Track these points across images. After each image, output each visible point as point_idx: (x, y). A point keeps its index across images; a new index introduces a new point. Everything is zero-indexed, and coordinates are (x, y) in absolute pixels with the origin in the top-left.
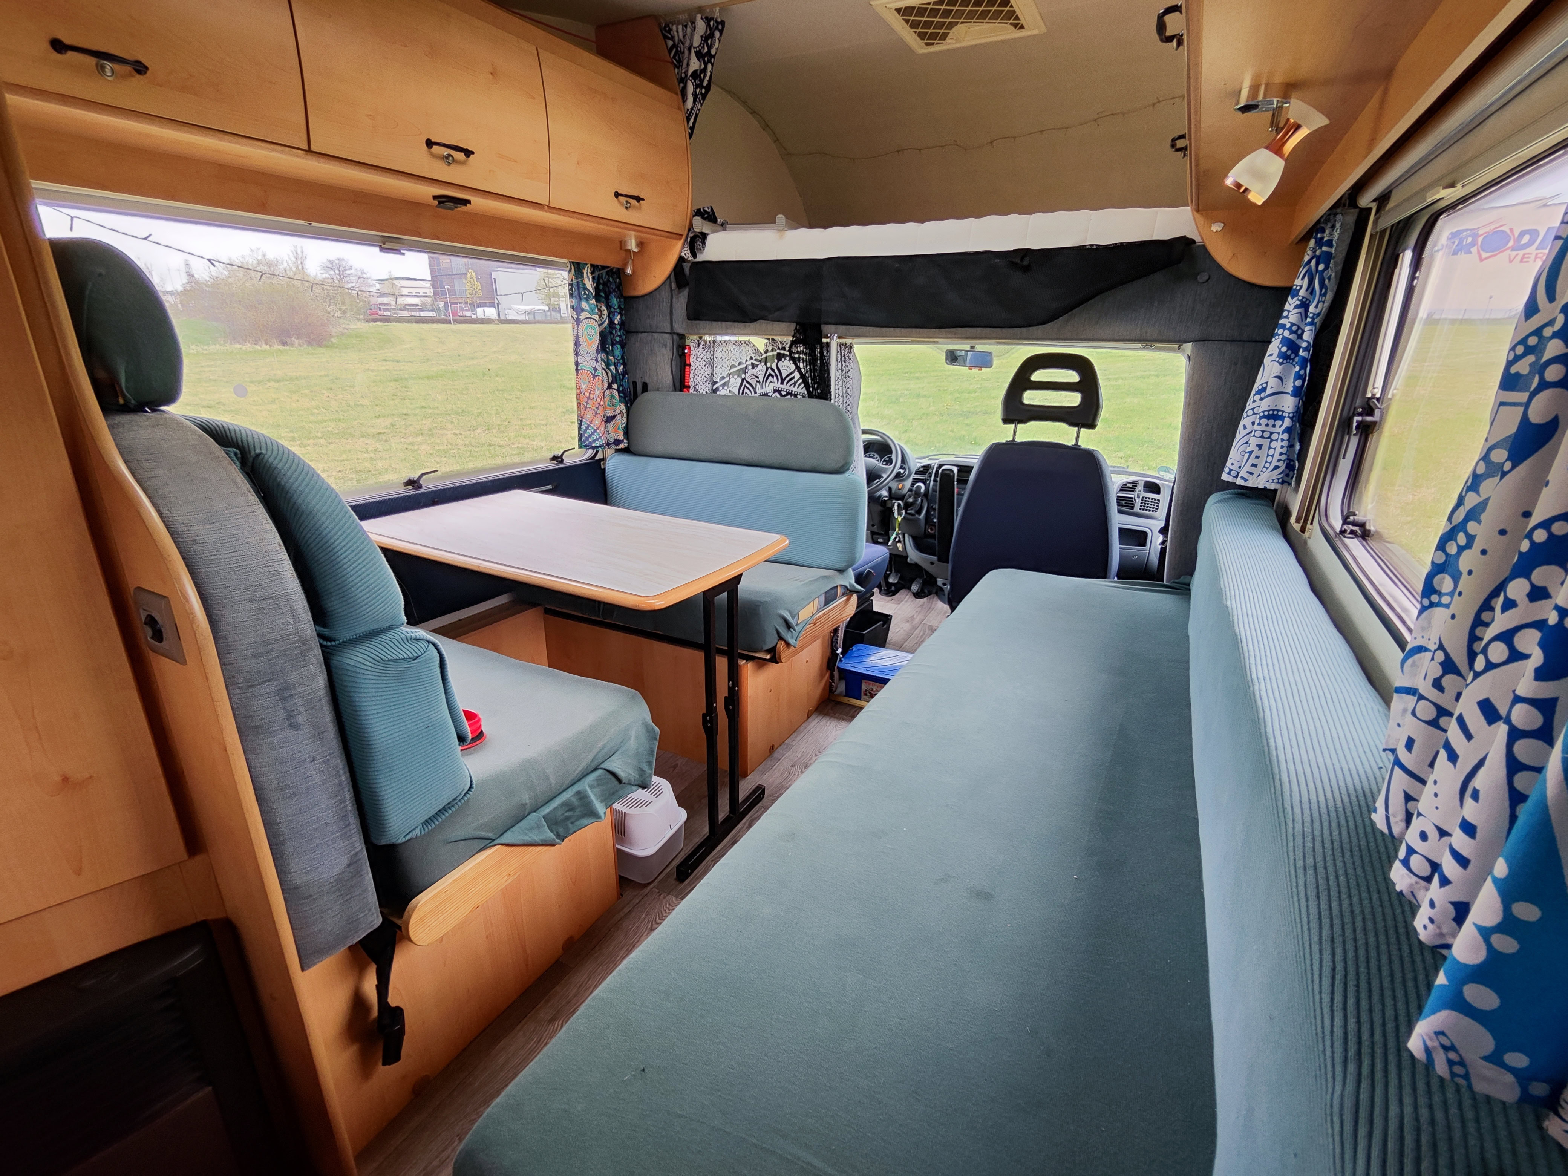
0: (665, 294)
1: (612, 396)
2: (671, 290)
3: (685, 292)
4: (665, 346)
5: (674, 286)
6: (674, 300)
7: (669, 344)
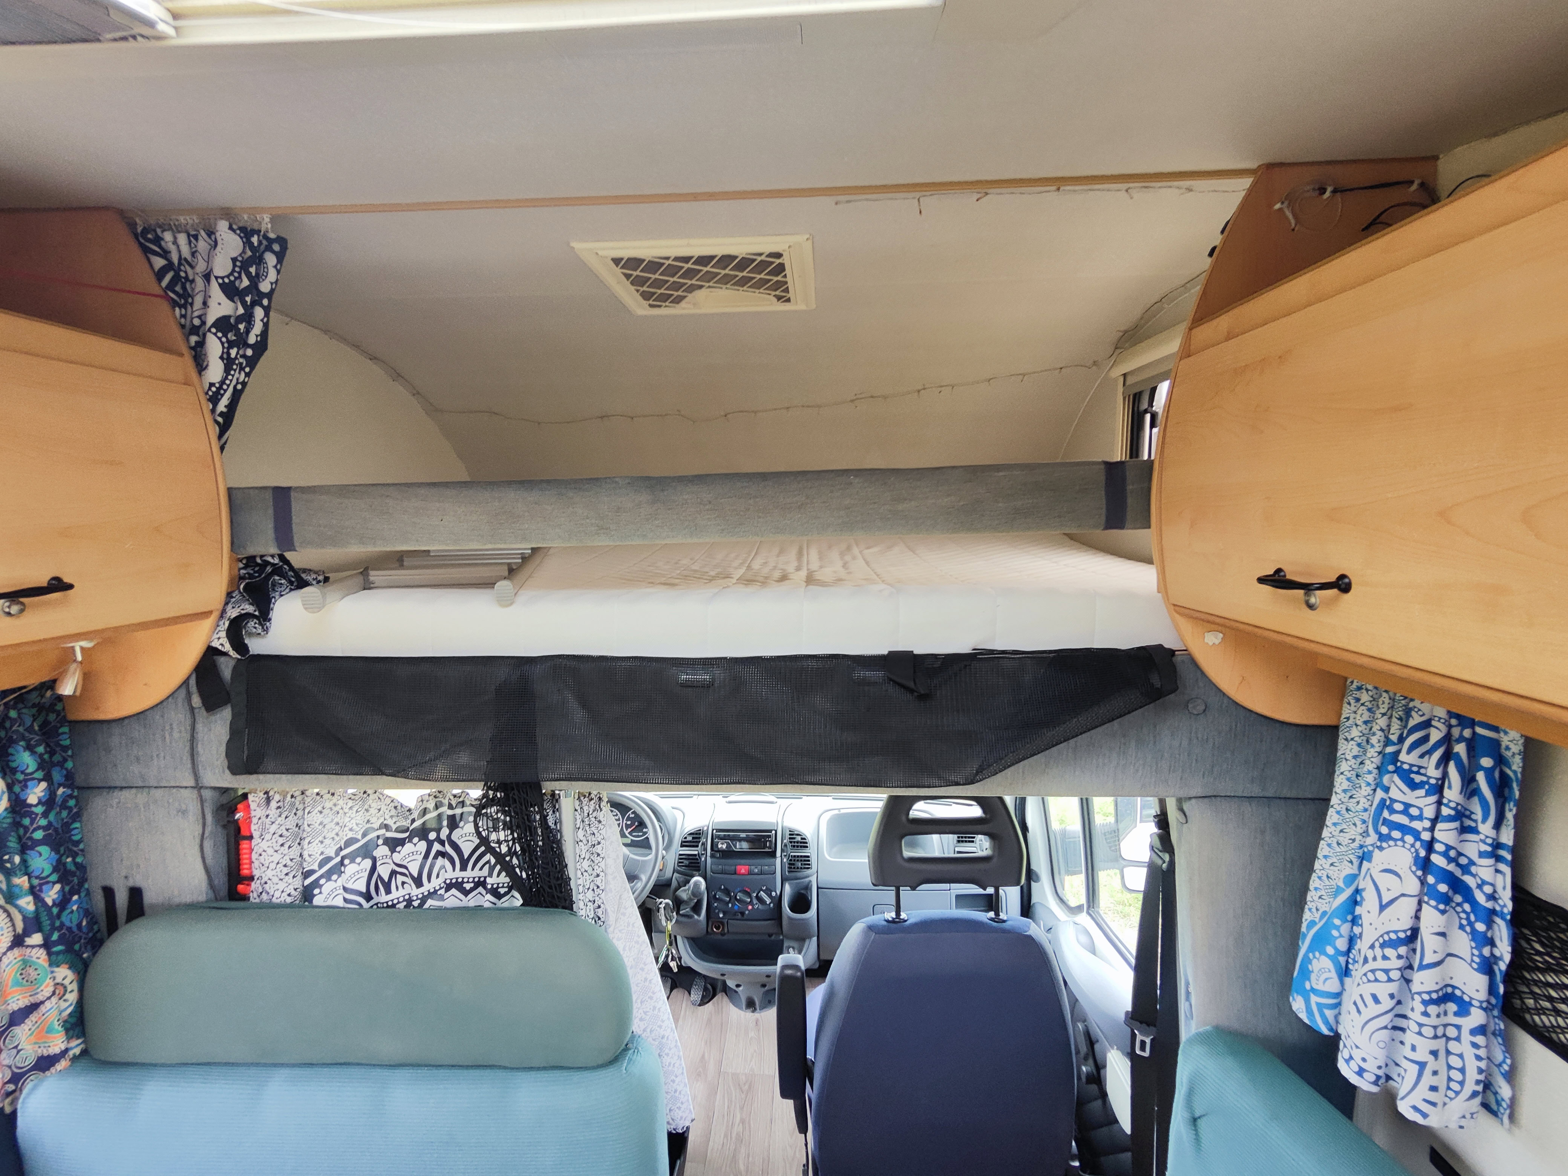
0: (178, 716)
1: (26, 963)
2: (192, 709)
3: (226, 714)
4: (184, 812)
5: (196, 701)
6: (199, 726)
7: (193, 807)
